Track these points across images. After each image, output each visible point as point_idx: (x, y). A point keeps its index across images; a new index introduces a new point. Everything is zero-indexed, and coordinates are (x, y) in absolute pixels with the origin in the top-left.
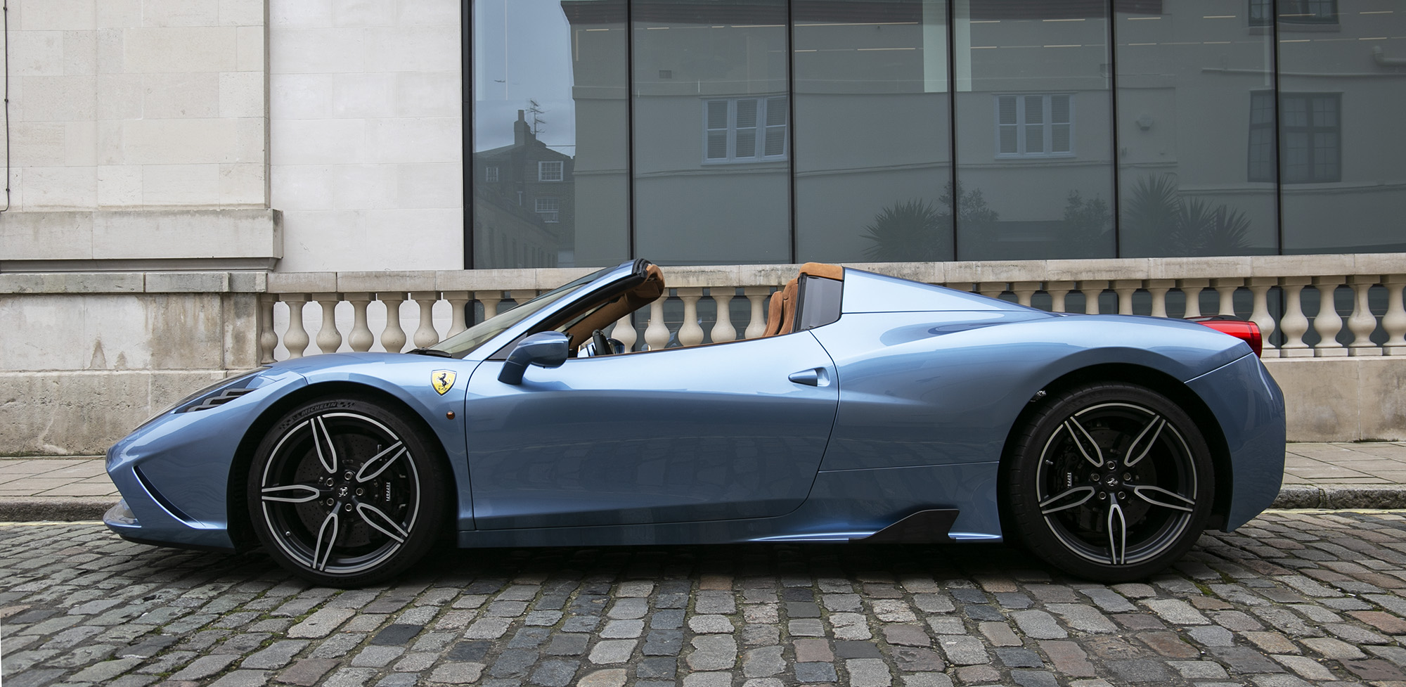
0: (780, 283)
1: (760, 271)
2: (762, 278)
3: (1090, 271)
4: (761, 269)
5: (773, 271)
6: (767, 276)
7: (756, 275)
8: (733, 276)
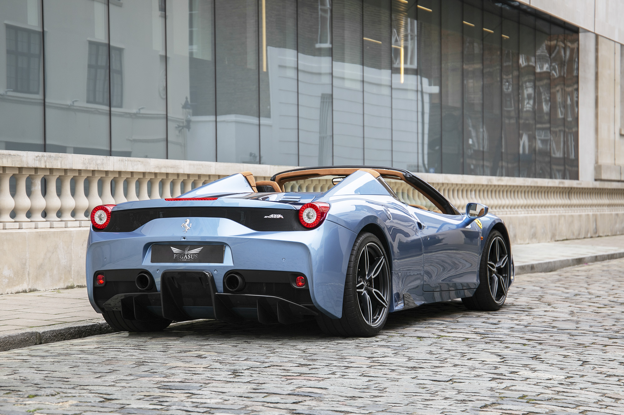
0: (46, 166)
1: (37, 157)
2: (38, 162)
3: (165, 167)
4: (37, 155)
5: (43, 158)
6: (40, 160)
7: (35, 160)
8: (24, 159)
